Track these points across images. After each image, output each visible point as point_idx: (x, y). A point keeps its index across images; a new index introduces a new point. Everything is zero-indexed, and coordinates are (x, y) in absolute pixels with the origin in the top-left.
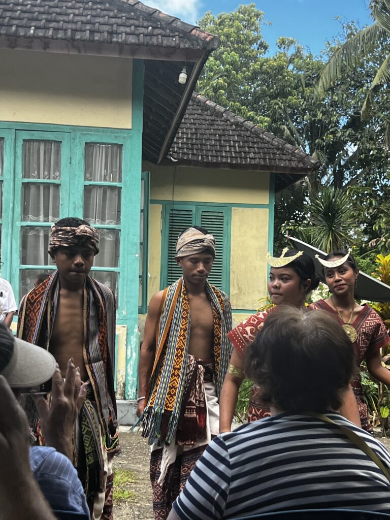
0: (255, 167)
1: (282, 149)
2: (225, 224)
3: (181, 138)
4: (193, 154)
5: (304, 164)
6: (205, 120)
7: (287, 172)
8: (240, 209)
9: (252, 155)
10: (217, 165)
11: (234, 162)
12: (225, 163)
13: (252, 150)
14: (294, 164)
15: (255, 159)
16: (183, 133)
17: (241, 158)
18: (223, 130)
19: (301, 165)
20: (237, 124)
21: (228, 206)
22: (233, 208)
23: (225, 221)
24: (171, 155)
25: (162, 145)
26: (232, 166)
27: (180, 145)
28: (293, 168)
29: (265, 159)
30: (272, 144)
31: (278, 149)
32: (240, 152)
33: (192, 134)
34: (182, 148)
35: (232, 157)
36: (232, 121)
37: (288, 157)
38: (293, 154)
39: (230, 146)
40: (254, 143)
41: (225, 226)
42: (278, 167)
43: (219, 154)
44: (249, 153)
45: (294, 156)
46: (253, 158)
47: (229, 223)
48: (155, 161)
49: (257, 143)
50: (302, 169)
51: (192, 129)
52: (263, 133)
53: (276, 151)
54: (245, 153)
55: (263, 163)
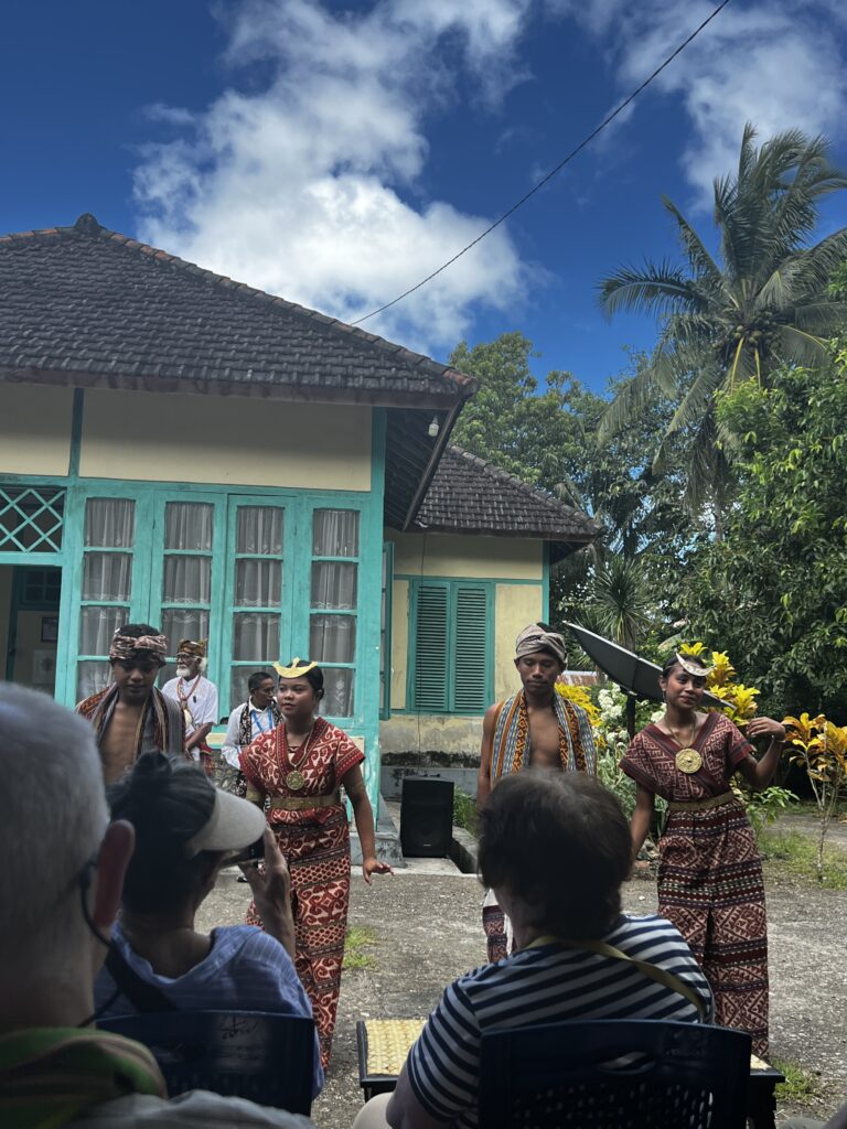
0: (524, 533)
1: (558, 512)
2: (487, 604)
3: (433, 498)
4: (447, 519)
5: (586, 529)
6: (462, 476)
7: (565, 540)
8: (506, 586)
9: (520, 519)
10: (477, 531)
11: (498, 528)
12: (487, 529)
13: (521, 512)
14: (572, 530)
15: (524, 523)
16: (434, 492)
17: (507, 522)
18: (485, 488)
19: (582, 531)
20: (501, 481)
21: (492, 582)
22: (497, 585)
23: (488, 601)
24: (420, 520)
25: (408, 508)
26: (495, 532)
27: (431, 508)
28: (571, 535)
29: (536, 523)
30: (546, 506)
31: (553, 511)
32: (505, 516)
33: (445, 493)
34: (434, 511)
35: (495, 522)
36: (496, 476)
37: (566, 521)
38: (572, 517)
39: (493, 508)
40: (522, 504)
41: (487, 607)
42: (552, 534)
43: (479, 517)
44: (517, 516)
45: (574, 520)
46: (522, 522)
47: (492, 603)
48: (399, 527)
49: (526, 503)
50: (583, 536)
51: (445, 487)
52: (534, 492)
53: (550, 514)
54: (512, 516)
55: (533, 529)
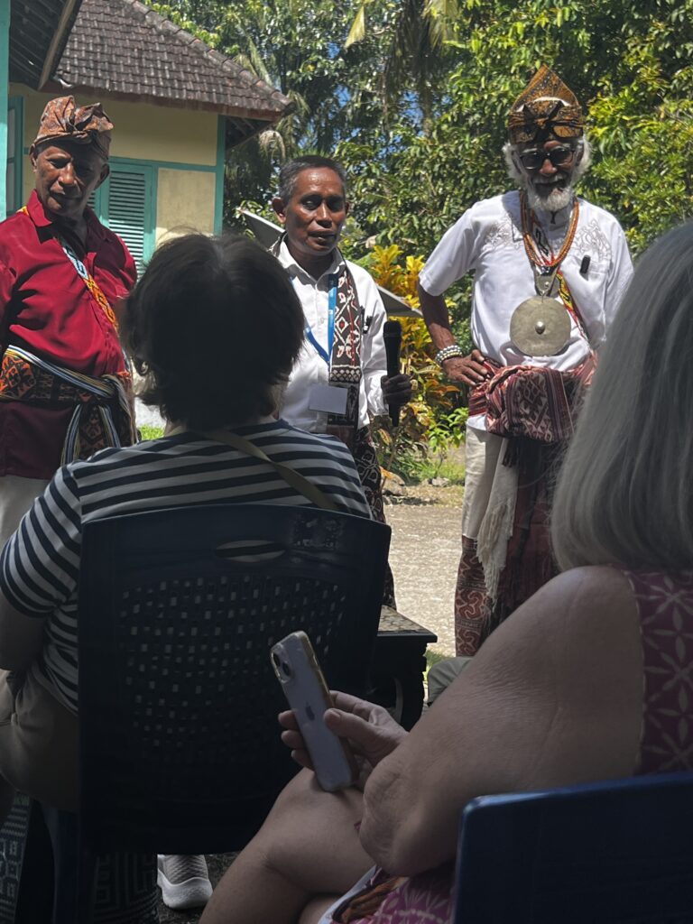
0: (194, 104)
1: (238, 79)
2: (147, 193)
3: (77, 51)
4: (96, 77)
5: (270, 104)
6: (117, 24)
7: (245, 116)
8: (171, 171)
9: (190, 86)
10: (133, 98)
11: (162, 95)
12: (147, 95)
13: (191, 77)
14: (254, 104)
15: (195, 91)
16: (80, 42)
17: (173, 88)
18: (146, 43)
19: (265, 107)
20: (168, 34)
21: (154, 166)
22: (160, 169)
23: (147, 188)
24: (61, 77)
25: (44, 57)
26: (159, 101)
27: (76, 63)
28: (252, 111)
29: (210, 93)
30: (221, 70)
31: (231, 79)
32: (171, 80)
33: (95, 45)
34: (79, 67)
35: (158, 86)
36: (160, 28)
37: (247, 92)
38: (253, 87)
39: (156, 69)
40: (194, 66)
41: (147, 196)
42: (229, 108)
43: (138, 80)
44: (186, 81)
45: (256, 91)
46: (192, 90)
47: (153, 193)
48: (34, 84)
49: (199, 66)
50: (267, 112)
51: (94, 37)
52: (208, 51)
53: (227, 82)
54: (179, 81)
55: (207, 99)
